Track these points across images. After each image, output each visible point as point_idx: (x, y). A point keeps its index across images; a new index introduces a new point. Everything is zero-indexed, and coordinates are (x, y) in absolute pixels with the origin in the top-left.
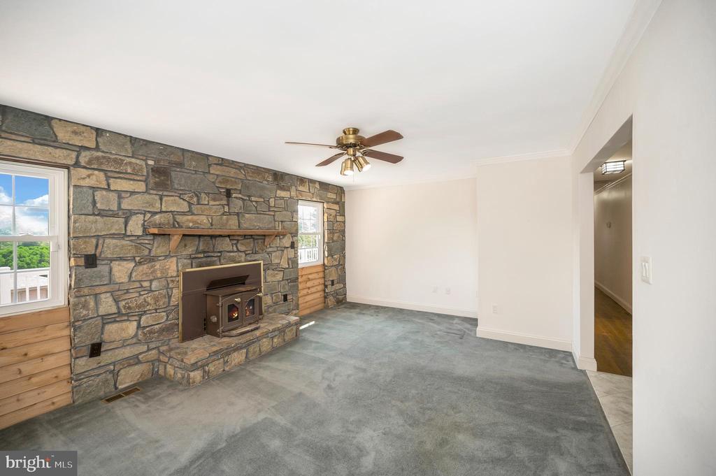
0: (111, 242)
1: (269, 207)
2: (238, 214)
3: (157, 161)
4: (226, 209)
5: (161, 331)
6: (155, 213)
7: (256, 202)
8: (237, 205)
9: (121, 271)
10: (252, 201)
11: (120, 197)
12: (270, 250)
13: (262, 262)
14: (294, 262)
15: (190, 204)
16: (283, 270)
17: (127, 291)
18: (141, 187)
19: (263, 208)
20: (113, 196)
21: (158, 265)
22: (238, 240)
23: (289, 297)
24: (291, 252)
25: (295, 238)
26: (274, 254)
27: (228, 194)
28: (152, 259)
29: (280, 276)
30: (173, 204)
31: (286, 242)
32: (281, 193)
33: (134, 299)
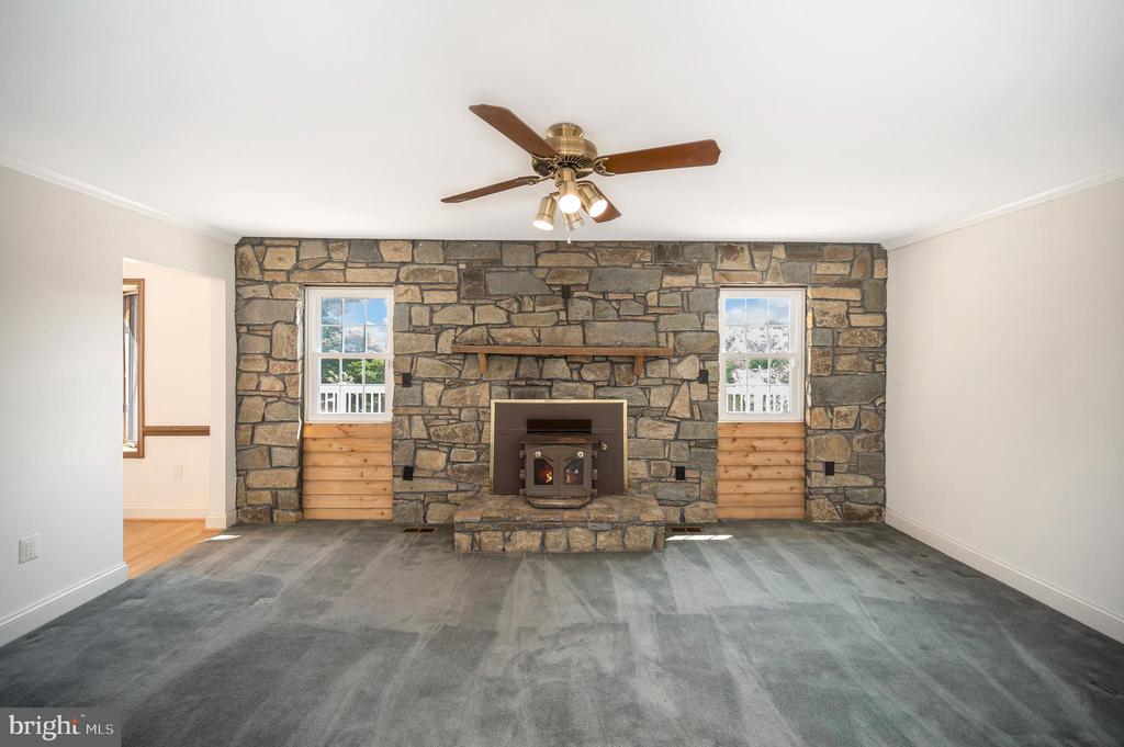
0: (422, 361)
1: (646, 307)
2: (583, 323)
3: (468, 263)
4: (563, 316)
5: (471, 472)
6: (466, 328)
7: (619, 301)
8: (580, 308)
9: (432, 392)
10: (610, 301)
11: (432, 312)
12: (647, 382)
13: (625, 402)
14: (707, 410)
15: (509, 313)
16: (679, 422)
17: (437, 417)
18: (452, 297)
19: (636, 308)
20: (426, 310)
21: (468, 390)
22: (582, 364)
23: (688, 474)
24: (700, 392)
25: (709, 365)
26: (654, 391)
27: (566, 293)
28: (461, 383)
29: (669, 431)
30: (490, 314)
31: (688, 368)
32: (677, 281)
33: (443, 428)
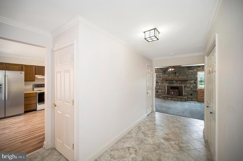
0: (159, 80)
1: (186, 74)
2: (177, 76)
3: (164, 70)
4: (175, 76)
5: (164, 92)
6: (163, 77)
7: (182, 74)
8: (177, 75)
9: (160, 84)
10: (181, 74)
11: (160, 75)
12: (186, 83)
13: (183, 86)
14: (196, 87)
15: (168, 75)
16: (191, 88)
17: (160, 86)
18: (162, 74)
19: (185, 74)
20: (159, 75)
21: (164, 84)
22: (177, 81)
23: (192, 95)
24: (195, 85)
25: (196, 81)
26: (188, 84)
27: (175, 73)
28: (163, 83)
29: (190, 89)
30: (166, 76)
31: (192, 82)
32: (191, 71)
33: (161, 88)
